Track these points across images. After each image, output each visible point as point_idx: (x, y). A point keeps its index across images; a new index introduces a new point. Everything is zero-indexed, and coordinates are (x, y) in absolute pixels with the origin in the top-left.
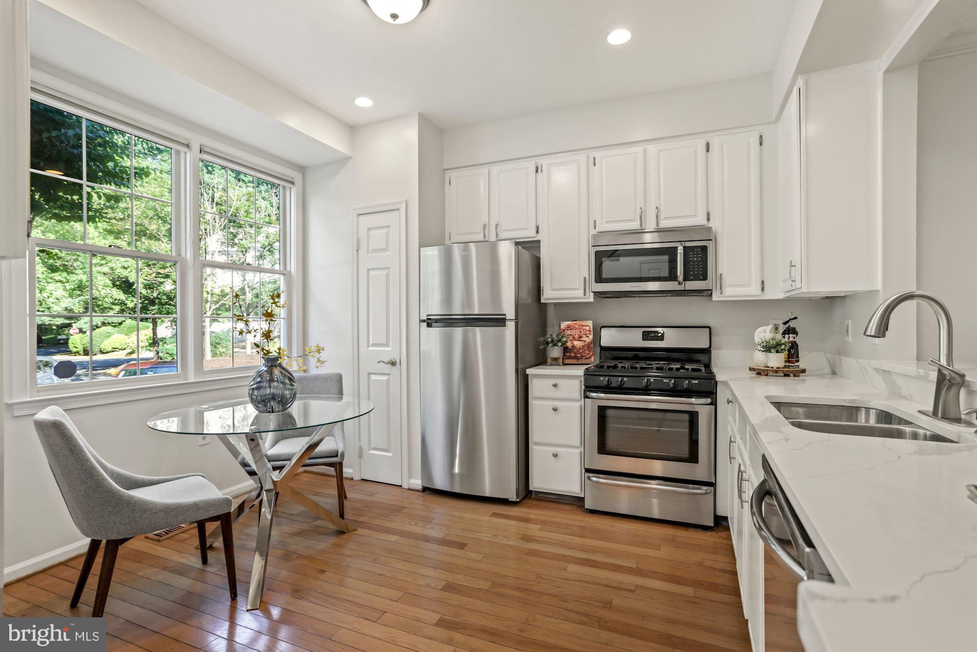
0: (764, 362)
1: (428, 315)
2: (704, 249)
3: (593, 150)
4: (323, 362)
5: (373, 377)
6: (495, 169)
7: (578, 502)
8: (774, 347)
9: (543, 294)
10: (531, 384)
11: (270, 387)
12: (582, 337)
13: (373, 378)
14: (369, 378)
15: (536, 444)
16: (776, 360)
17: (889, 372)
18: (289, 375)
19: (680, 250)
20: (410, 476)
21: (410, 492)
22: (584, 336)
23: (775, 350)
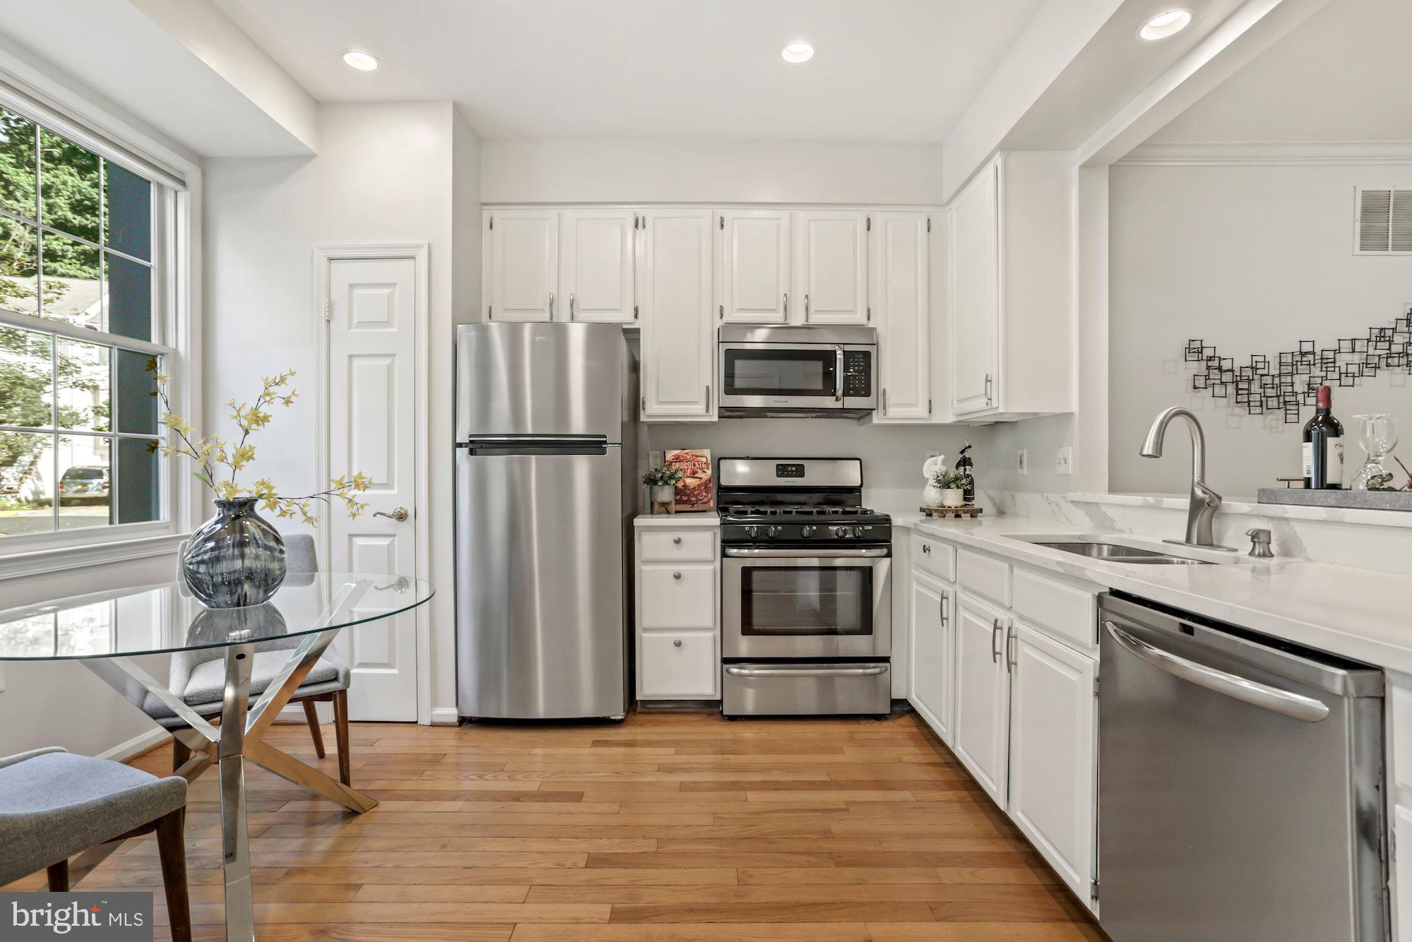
0: (938, 501)
1: (471, 436)
2: (867, 355)
3: (724, 206)
4: (362, 506)
5: (359, 541)
6: (570, 214)
7: (711, 708)
8: (954, 482)
9: (644, 409)
10: (640, 540)
11: (242, 556)
12: (697, 473)
13: (359, 543)
14: (350, 543)
15: (646, 630)
16: (953, 498)
17: (1097, 504)
18: (275, 534)
19: (840, 356)
20: (435, 703)
21: (435, 729)
22: (700, 471)
23: (955, 486)
